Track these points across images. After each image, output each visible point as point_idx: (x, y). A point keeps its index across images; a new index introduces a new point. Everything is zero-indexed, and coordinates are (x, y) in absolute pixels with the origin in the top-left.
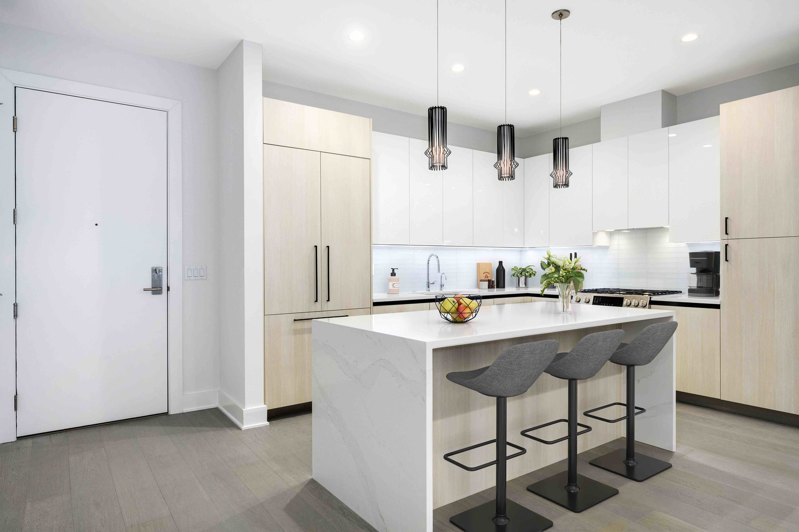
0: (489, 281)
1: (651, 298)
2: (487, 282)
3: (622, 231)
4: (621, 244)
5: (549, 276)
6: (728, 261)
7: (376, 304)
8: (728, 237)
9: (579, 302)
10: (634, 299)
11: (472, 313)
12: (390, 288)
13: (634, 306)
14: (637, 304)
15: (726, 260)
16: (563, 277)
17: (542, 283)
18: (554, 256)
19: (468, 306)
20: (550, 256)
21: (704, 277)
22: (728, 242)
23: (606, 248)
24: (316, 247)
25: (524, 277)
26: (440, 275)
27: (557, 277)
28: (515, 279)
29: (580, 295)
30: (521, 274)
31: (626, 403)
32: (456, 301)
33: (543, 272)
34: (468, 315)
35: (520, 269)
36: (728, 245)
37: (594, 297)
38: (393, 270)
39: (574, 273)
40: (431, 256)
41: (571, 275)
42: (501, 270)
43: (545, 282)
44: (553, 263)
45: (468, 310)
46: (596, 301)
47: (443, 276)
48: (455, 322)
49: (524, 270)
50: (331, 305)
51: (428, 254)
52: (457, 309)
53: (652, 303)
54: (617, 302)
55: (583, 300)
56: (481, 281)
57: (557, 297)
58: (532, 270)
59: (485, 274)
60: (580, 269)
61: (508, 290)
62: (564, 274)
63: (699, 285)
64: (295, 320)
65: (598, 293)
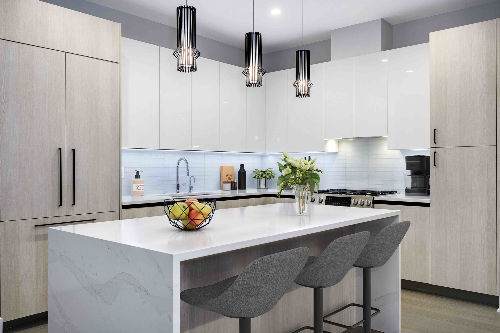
0: (232, 183)
1: (374, 197)
2: (230, 184)
3: (348, 140)
4: (347, 150)
5: (286, 177)
6: (436, 166)
7: (125, 207)
8: (436, 146)
9: (313, 201)
10: (360, 199)
11: (205, 219)
12: (134, 191)
13: (360, 205)
14: (363, 203)
15: (435, 165)
16: (299, 178)
17: (278, 185)
18: (290, 158)
19: (200, 212)
20: (286, 157)
21: (418, 178)
22: (436, 150)
23: (335, 154)
24: (60, 149)
25: (264, 179)
26: (188, 177)
27: (293, 179)
28: (256, 180)
29: (315, 196)
30: (262, 176)
31: (362, 305)
32: (187, 206)
33: (280, 174)
34: (200, 221)
35: (261, 171)
36: (436, 152)
37: (327, 197)
38: (138, 172)
39: (310, 174)
40: (180, 160)
41: (308, 176)
42: (242, 173)
43: (282, 183)
44: (289, 164)
45: (200, 216)
46: (328, 201)
47: (192, 178)
48: (186, 229)
49: (265, 172)
50: (77, 209)
51: (178, 158)
52: (189, 215)
53: (375, 202)
54: (346, 202)
55: (317, 200)
56: (224, 182)
57: (293, 197)
58: (271, 172)
59: (228, 176)
60: (316, 170)
61: (250, 191)
62: (301, 175)
63: (414, 186)
64: (36, 226)
65: (330, 193)
